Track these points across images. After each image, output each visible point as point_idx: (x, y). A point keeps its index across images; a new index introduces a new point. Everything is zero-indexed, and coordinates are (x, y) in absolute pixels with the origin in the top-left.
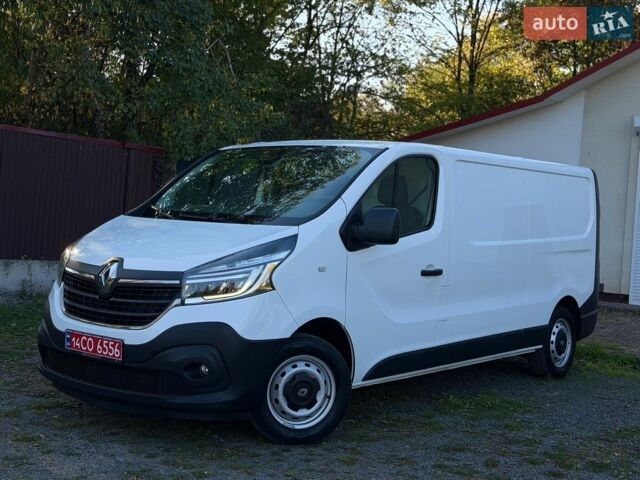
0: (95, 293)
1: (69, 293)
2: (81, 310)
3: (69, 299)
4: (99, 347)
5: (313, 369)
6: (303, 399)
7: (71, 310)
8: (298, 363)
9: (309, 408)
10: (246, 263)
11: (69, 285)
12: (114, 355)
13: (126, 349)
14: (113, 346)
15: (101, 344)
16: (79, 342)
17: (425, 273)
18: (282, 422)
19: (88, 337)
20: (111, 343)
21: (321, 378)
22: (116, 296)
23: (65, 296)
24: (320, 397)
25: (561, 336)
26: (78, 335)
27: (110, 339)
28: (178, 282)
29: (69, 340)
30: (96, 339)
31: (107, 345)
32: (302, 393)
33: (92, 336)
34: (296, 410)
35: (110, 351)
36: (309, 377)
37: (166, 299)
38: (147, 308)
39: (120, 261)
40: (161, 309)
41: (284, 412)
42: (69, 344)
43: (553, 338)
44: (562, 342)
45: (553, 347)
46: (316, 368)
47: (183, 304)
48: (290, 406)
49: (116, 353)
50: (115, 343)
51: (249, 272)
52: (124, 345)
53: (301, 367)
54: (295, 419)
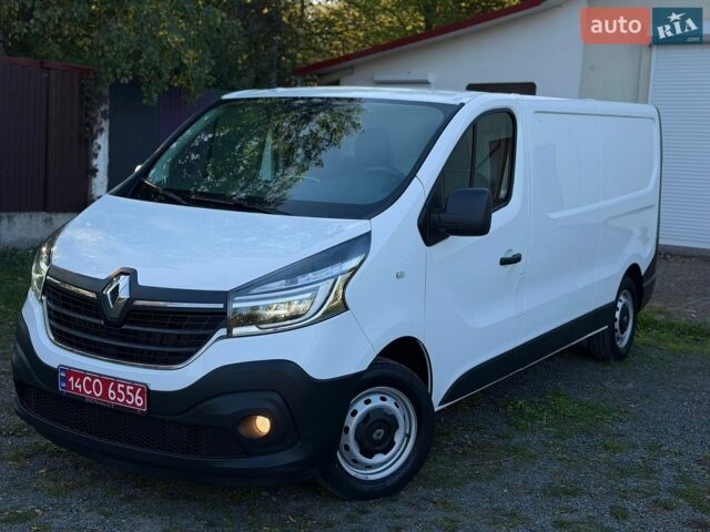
0: (98, 317)
1: (56, 313)
2: (77, 338)
3: (57, 321)
4: (110, 391)
5: (390, 403)
6: (379, 443)
7: (62, 338)
8: (370, 397)
9: (385, 453)
10: (311, 276)
11: (54, 302)
12: (134, 404)
13: (152, 396)
14: (134, 392)
15: (115, 388)
16: (81, 383)
17: (504, 262)
18: (353, 474)
19: (93, 378)
20: (128, 388)
21: (399, 413)
22: (132, 323)
23: (50, 317)
24: (398, 438)
25: (625, 311)
26: (79, 375)
27: (126, 383)
28: (221, 306)
29: (65, 379)
30: (106, 381)
31: (124, 390)
32: (377, 433)
33: (100, 376)
34: (371, 458)
35: (128, 397)
36: (385, 414)
37: (204, 329)
38: (178, 341)
39: (132, 274)
40: (199, 342)
41: (355, 461)
42: (64, 385)
43: (618, 314)
44: (625, 318)
45: (617, 325)
46: (393, 401)
47: (229, 335)
48: (363, 453)
49: (138, 401)
50: (136, 388)
51: (316, 289)
52: (149, 390)
53: (376, 401)
54: (369, 467)
